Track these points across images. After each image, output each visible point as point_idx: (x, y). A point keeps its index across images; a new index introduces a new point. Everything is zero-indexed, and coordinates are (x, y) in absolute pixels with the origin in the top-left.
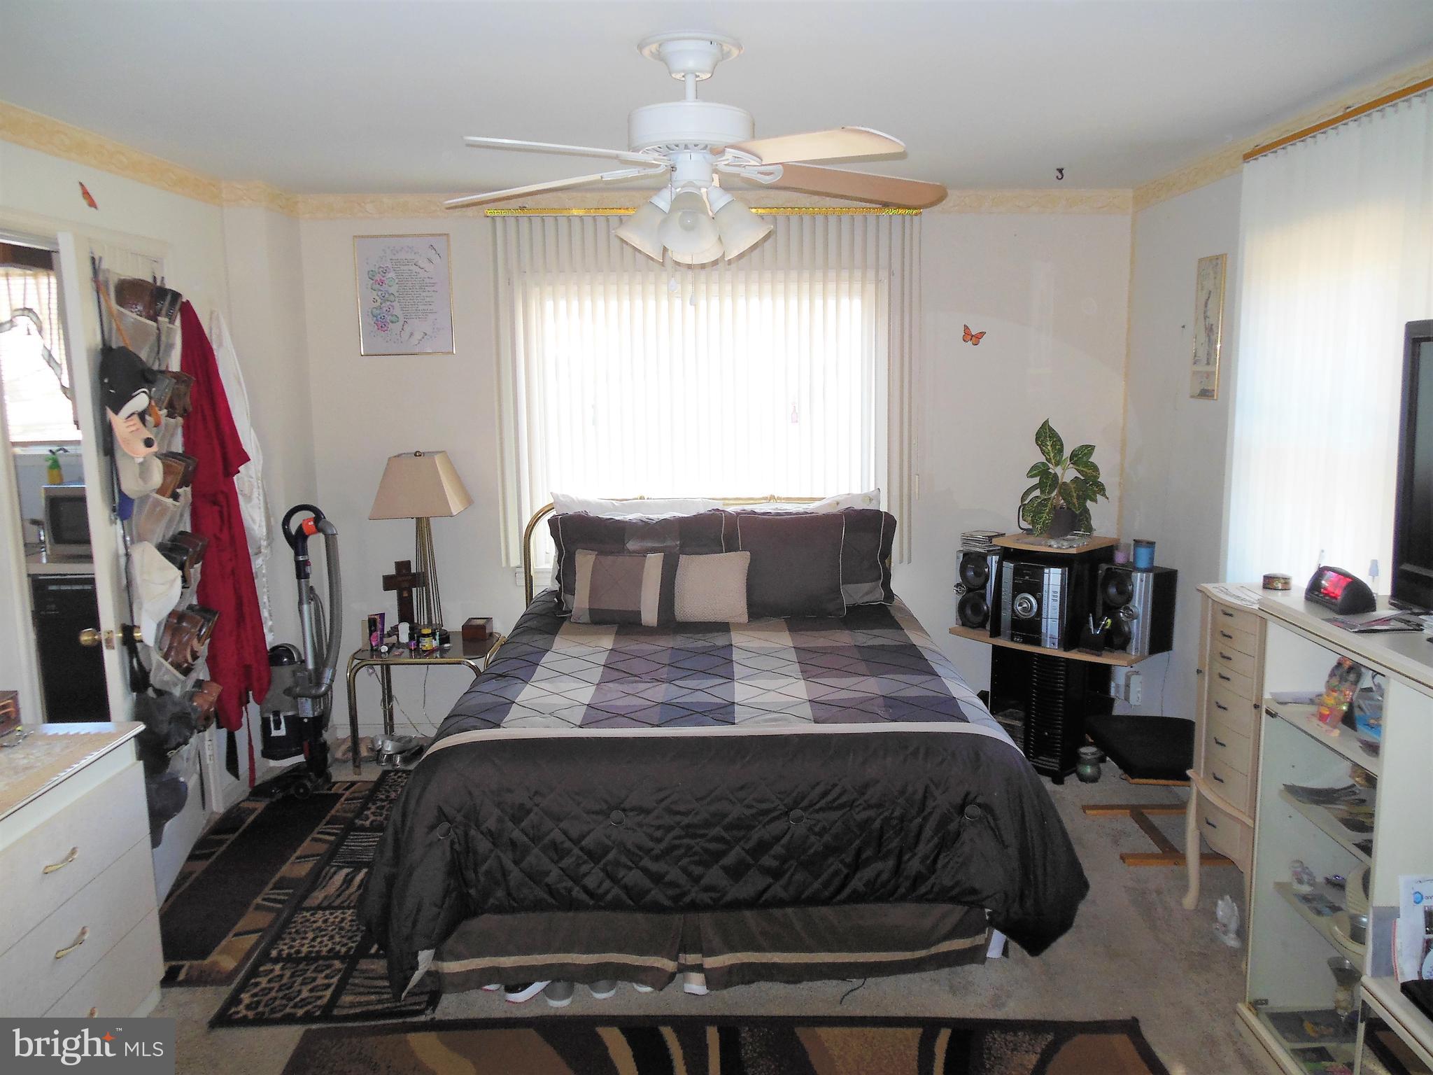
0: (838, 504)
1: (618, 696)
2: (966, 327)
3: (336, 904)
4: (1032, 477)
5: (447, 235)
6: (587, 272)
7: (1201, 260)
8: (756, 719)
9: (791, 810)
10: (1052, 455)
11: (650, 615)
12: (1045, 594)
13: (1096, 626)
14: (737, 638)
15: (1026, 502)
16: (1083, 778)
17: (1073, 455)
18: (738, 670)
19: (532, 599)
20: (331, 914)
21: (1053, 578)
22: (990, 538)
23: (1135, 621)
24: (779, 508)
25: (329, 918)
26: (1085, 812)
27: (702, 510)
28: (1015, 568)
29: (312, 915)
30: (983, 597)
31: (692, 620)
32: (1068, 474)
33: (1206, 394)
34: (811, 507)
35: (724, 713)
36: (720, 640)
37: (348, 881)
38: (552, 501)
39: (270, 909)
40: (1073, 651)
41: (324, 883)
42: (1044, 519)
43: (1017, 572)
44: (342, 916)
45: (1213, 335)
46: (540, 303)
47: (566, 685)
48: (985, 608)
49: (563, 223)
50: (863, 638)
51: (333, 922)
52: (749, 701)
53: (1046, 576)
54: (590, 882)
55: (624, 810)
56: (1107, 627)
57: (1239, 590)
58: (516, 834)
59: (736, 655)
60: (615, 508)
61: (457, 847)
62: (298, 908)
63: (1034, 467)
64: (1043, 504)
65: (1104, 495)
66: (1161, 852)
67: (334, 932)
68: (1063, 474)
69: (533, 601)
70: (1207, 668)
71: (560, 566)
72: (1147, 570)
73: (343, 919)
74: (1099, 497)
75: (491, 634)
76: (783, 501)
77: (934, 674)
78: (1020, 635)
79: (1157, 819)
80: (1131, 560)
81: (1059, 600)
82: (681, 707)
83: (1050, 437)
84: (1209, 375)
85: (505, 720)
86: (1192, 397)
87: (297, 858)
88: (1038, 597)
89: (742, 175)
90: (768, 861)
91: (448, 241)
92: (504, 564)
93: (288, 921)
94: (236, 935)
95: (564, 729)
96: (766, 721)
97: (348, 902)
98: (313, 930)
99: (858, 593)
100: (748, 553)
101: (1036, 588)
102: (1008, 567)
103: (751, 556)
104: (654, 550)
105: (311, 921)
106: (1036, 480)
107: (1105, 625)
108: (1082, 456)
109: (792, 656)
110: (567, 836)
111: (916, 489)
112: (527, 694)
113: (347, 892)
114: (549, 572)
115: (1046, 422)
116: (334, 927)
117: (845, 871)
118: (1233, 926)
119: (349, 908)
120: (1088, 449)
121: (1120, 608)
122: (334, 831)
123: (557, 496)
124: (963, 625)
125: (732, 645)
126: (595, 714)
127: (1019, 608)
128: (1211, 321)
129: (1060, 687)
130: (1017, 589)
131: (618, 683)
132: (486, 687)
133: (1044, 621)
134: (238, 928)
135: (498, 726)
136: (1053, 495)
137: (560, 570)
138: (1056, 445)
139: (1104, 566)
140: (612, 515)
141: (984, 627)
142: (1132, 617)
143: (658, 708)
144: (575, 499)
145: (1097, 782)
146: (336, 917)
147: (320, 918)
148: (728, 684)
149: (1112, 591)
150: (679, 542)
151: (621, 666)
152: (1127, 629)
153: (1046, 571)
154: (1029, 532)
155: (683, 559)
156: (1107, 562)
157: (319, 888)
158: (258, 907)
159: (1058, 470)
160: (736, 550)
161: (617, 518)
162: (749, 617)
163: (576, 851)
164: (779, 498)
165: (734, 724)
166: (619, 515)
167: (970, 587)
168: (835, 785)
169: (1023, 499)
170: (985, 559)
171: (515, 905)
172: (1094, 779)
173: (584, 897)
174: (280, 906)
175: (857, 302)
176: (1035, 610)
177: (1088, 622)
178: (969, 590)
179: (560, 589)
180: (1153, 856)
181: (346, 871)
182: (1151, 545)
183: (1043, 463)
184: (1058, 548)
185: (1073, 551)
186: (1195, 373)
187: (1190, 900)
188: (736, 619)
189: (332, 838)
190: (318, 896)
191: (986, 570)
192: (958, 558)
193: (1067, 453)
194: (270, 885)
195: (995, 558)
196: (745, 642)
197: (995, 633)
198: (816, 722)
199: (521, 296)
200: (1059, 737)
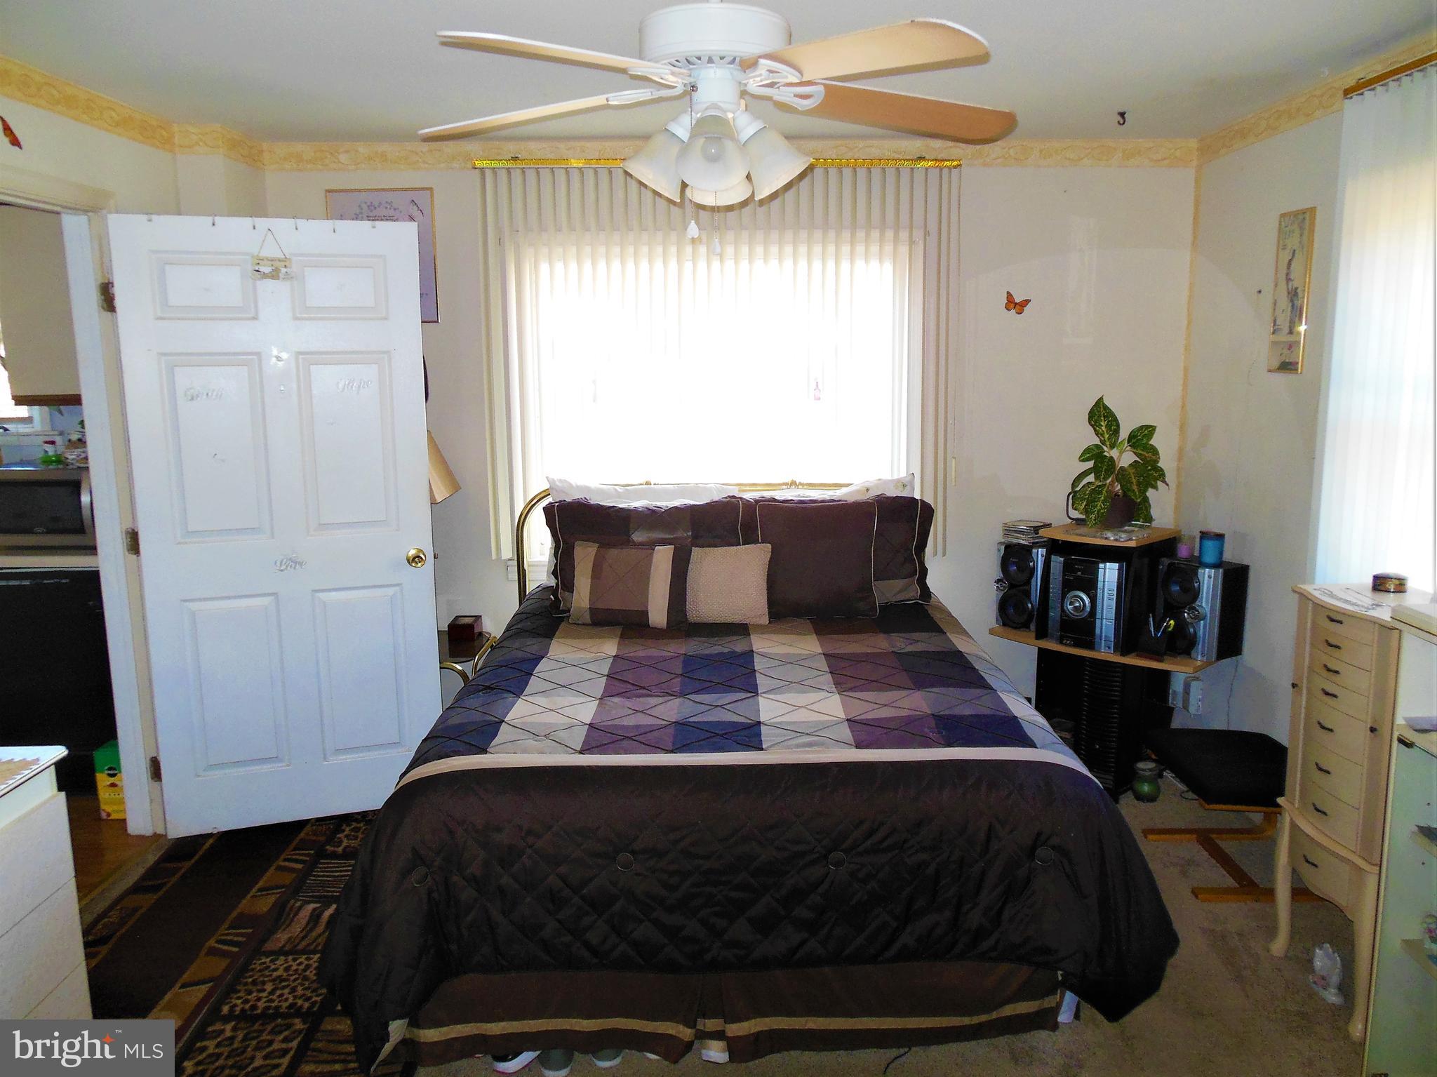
0: (868, 490)
1: (625, 713)
2: (1009, 295)
3: (300, 947)
4: (1083, 461)
5: (431, 189)
6: (587, 230)
7: (1283, 216)
8: (790, 743)
9: (830, 852)
10: (1107, 436)
11: (658, 615)
12: (1099, 591)
13: (1157, 628)
14: (759, 644)
15: (1078, 489)
16: (1140, 797)
17: (1132, 437)
18: (761, 681)
19: (525, 595)
20: (294, 960)
21: (1109, 573)
22: (1036, 529)
23: (1202, 622)
24: (801, 495)
25: (292, 965)
26: (1146, 837)
27: (717, 497)
28: (1065, 562)
29: (272, 961)
30: (1028, 594)
31: (705, 620)
32: (1125, 458)
33: (1287, 367)
34: (838, 494)
35: (749, 735)
36: (739, 646)
37: (315, 917)
38: (547, 486)
39: (224, 954)
40: (1130, 656)
41: (288, 922)
42: (1099, 507)
43: (1067, 567)
44: (306, 962)
45: (1298, 300)
46: (535, 267)
47: (564, 700)
48: (1030, 605)
49: (561, 176)
50: (901, 643)
51: (297, 970)
52: (775, 720)
53: (1101, 572)
54: (593, 937)
55: (633, 852)
56: (1170, 629)
57: (1345, 592)
58: (506, 880)
59: (759, 664)
60: (619, 495)
61: (435, 895)
62: (258, 952)
63: (1087, 450)
64: (1097, 491)
65: (1164, 482)
66: (1237, 885)
67: (297, 982)
68: (1119, 457)
69: (527, 597)
70: (1305, 681)
71: (557, 560)
72: (1215, 566)
73: (308, 967)
74: (1159, 483)
75: (481, 634)
76: (805, 487)
77: (987, 686)
78: (1070, 637)
79: (1229, 846)
80: (1196, 554)
81: (1115, 599)
82: (697, 726)
83: (1104, 417)
84: (1292, 346)
85: (493, 743)
86: (1270, 371)
87: (260, 890)
88: (1091, 595)
89: (776, 98)
90: (802, 912)
91: (432, 196)
92: (494, 556)
93: (245, 969)
94: (183, 986)
95: (562, 755)
96: (798, 746)
97: (315, 944)
98: (274, 980)
99: (889, 591)
100: (769, 546)
101: (1090, 586)
102: (1057, 561)
103: (772, 549)
104: (663, 542)
105: (271, 968)
106: (1090, 464)
107: (1168, 626)
108: (1141, 438)
109: (823, 664)
110: (566, 884)
111: (952, 474)
112: (521, 711)
113: (314, 934)
114: (544, 566)
115: (1101, 399)
116: (297, 976)
117: (895, 924)
118: (1335, 979)
119: (314, 952)
120: (1148, 431)
121: (1185, 608)
122: (301, 858)
123: (553, 480)
124: (1004, 625)
125: (752, 651)
126: (599, 736)
127: (1070, 607)
128: (1296, 284)
129: (1116, 696)
130: (1068, 586)
131: (624, 697)
132: (473, 702)
133: (1098, 622)
134: (186, 977)
135: (484, 751)
136: (1108, 481)
137: (557, 563)
138: (1111, 425)
139: (1166, 561)
140: (615, 502)
141: (1028, 627)
142: (1199, 618)
143: (671, 730)
144: (574, 484)
145: (1156, 801)
146: (300, 964)
147: (281, 965)
148: (751, 700)
149: (1175, 588)
150: (690, 533)
151: (629, 676)
152: (1192, 630)
153: (1101, 565)
154: (1079, 521)
155: (696, 552)
156: (1167, 556)
157: (283, 928)
158: (213, 952)
159: (1114, 453)
160: (756, 542)
161: (621, 506)
162: (770, 618)
163: (576, 899)
164: (800, 484)
165: (762, 749)
166: (622, 503)
167: (1014, 582)
168: (882, 824)
169: (1074, 485)
170: (1030, 553)
171: (505, 963)
172: (1151, 798)
173: (586, 954)
174: (235, 949)
175: (888, 266)
176: (1088, 609)
177: (1148, 623)
178: (1012, 586)
179: (557, 584)
180: (1227, 891)
181: (313, 906)
182: (1220, 537)
183: (1097, 446)
184: (1116, 540)
185: (1132, 544)
186: (1274, 344)
187: (1279, 945)
188: (755, 620)
189: (300, 866)
190: (282, 937)
191: (1031, 564)
192: (999, 550)
193: (1124, 434)
194: (226, 925)
195: (1042, 552)
196: (767, 647)
197: (1042, 634)
198: (858, 747)
199: (513, 257)
200: (1113, 751)
